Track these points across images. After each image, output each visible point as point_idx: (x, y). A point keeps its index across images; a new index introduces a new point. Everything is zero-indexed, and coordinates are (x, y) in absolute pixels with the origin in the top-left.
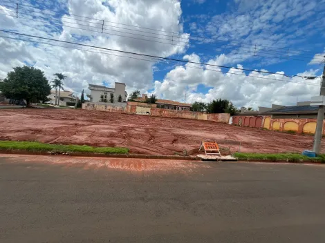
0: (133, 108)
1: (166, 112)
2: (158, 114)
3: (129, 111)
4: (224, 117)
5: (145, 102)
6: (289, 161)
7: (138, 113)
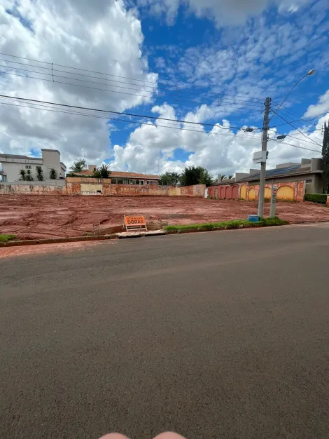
0: (76, 187)
1: (125, 189)
2: (114, 192)
3: (70, 191)
4: (199, 190)
5: (92, 177)
6: (228, 228)
7: (84, 194)
